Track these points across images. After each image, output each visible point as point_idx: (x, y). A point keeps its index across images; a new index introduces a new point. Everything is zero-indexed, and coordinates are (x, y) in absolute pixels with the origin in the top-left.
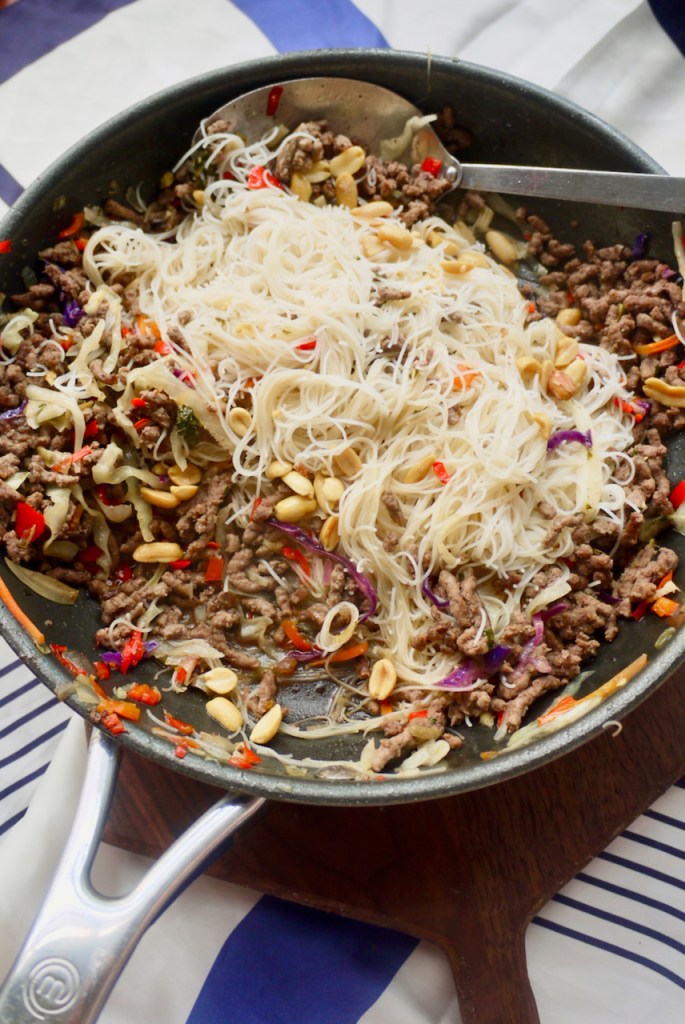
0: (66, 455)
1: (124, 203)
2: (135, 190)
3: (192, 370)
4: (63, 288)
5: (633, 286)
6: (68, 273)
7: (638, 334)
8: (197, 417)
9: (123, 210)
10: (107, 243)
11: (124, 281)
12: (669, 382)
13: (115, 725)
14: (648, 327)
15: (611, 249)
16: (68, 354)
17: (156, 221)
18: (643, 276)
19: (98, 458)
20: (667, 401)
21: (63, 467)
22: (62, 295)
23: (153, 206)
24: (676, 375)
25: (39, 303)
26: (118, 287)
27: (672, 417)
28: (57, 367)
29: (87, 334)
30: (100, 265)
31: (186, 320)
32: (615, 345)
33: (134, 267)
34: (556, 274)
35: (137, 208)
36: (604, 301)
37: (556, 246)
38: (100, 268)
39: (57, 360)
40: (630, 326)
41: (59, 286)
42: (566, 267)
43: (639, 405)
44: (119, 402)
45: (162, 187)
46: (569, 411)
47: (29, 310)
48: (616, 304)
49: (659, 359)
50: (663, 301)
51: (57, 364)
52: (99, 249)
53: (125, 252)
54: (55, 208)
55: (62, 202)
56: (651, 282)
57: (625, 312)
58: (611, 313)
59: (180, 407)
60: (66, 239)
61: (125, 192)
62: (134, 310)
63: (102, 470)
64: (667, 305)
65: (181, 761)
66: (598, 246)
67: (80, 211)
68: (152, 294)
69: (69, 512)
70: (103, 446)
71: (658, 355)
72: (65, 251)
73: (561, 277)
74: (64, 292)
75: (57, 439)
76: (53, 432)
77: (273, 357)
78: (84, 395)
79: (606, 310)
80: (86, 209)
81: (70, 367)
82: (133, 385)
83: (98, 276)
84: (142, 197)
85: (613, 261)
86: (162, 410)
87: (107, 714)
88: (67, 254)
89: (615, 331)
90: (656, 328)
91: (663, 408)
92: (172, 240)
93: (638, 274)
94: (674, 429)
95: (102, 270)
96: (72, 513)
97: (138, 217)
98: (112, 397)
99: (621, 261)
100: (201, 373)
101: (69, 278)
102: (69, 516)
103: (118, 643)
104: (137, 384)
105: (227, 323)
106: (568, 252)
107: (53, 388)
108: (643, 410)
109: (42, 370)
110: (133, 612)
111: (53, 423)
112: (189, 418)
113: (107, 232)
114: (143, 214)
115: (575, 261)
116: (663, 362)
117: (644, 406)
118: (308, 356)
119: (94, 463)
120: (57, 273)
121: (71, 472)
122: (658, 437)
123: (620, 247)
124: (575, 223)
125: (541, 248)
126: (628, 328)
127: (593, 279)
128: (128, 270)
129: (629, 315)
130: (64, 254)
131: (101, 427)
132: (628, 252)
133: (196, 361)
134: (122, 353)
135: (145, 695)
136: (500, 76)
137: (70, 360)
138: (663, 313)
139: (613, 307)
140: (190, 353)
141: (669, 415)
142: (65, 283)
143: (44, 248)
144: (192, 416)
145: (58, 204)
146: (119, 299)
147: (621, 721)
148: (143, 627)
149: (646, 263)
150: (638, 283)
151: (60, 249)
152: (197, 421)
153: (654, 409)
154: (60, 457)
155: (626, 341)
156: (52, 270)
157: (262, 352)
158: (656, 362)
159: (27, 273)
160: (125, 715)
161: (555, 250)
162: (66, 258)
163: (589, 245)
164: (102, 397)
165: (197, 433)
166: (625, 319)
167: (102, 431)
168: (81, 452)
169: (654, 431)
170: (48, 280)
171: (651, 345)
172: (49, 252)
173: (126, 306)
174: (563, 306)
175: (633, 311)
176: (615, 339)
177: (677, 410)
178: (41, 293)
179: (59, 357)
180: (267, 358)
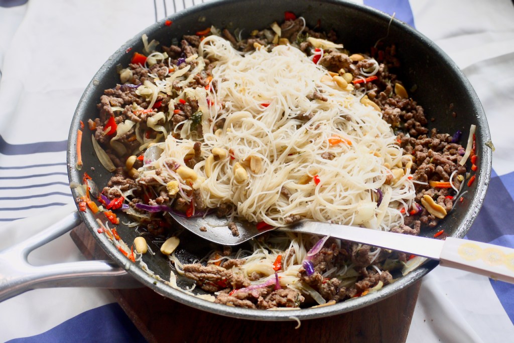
0: (142, 109)
1: (233, 34)
2: (240, 31)
3: (213, 101)
4: (185, 51)
5: (444, 154)
6: (191, 47)
7: (433, 175)
8: (202, 119)
9: (230, 35)
10: (213, 42)
11: (211, 60)
12: (437, 203)
13: (83, 207)
14: (439, 172)
15: (443, 135)
16: (169, 74)
17: (242, 47)
18: (450, 150)
19: (153, 115)
20: (431, 211)
21: (137, 112)
22: (183, 54)
23: (244, 41)
24: (442, 200)
25: (172, 53)
26: (207, 61)
27: (430, 220)
28: (161, 77)
29: (180, 69)
30: (205, 49)
31: (225, 80)
32: (419, 175)
33: (220, 57)
34: (412, 138)
35: (237, 38)
36: (424, 155)
37: (419, 126)
38: (205, 51)
40: (431, 169)
41: (184, 50)
42: (419, 137)
43: (417, 206)
44: (175, 99)
45: (251, 34)
47: (166, 53)
48: (430, 158)
49: (439, 191)
50: (453, 164)
51: (162, 75)
52: (208, 43)
53: (218, 48)
54: (199, 20)
55: (204, 19)
56: (452, 154)
57: (433, 163)
58: (426, 161)
59: (199, 110)
60: (197, 35)
61: (235, 29)
62: (208, 71)
63: (152, 121)
64: (454, 166)
65: (97, 234)
66: (438, 133)
67: (210, 27)
68: (219, 69)
69: (129, 131)
70: (157, 112)
71: (438, 189)
72: (195, 39)
73: (413, 140)
74: (184, 53)
75: (144, 104)
76: (144, 101)
77: (248, 105)
78: (164, 90)
79: (424, 158)
80: (212, 27)
81: (167, 79)
82: (185, 93)
83: (202, 53)
84: (241, 35)
85: (441, 141)
86: (190, 108)
87: (83, 201)
88: (195, 41)
89: (422, 168)
90: (444, 175)
91: (428, 214)
92: (243, 56)
93: (449, 149)
94: (429, 226)
95: (205, 52)
96: (131, 132)
97: (235, 42)
98: (174, 95)
99: (445, 142)
100: (216, 104)
101: (188, 48)
102: (128, 133)
104: (187, 94)
105: (238, 86)
106: (423, 131)
107: (154, 83)
108: (418, 210)
109: (156, 76)
111: (146, 97)
112: (198, 116)
113: (216, 39)
114: (237, 42)
115: (425, 136)
116: (439, 193)
117: (419, 208)
118: (263, 108)
119: (150, 116)
120: (185, 44)
121: (139, 116)
122: (420, 225)
123: (448, 135)
124: (433, 119)
125: (411, 126)
126: (429, 169)
127: (426, 145)
128: (215, 57)
129: (434, 165)
130: (194, 40)
131: (163, 105)
132: (451, 138)
133: (217, 98)
134: (190, 83)
135: (112, 216)
136: (421, 36)
137: (168, 76)
138: (451, 169)
139: (428, 158)
140: (216, 92)
141: (429, 218)
142: (186, 49)
143: (187, 35)
144: (201, 117)
145: (202, 19)
146: (204, 65)
149: (455, 145)
150: (448, 153)
151: (193, 37)
153: (424, 213)
154: (139, 108)
155: (425, 175)
156: (184, 42)
157: (244, 102)
158: (436, 192)
159: (175, 40)
160: (90, 207)
161: (417, 127)
162: (194, 42)
163: (434, 130)
164: (170, 93)
165: (197, 125)
166: (430, 165)
167: (160, 106)
168: (149, 110)
169: (419, 222)
170: (180, 45)
171: (437, 182)
172: (188, 36)
173: (206, 69)
174: (408, 153)
175: (437, 163)
176: (421, 172)
177: (433, 217)
178: (175, 49)
179: (165, 73)
180: (245, 104)
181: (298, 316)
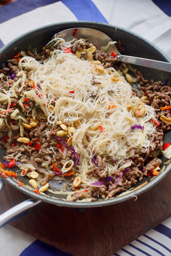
0: (5, 110)
1: (32, 52)
2: (35, 50)
3: (41, 94)
4: (12, 70)
5: (162, 92)
6: (14, 66)
7: (161, 104)
8: (40, 106)
9: (31, 54)
10: (25, 60)
11: (28, 71)
12: (167, 118)
13: (4, 175)
14: (164, 102)
15: (158, 82)
16: (10, 86)
17: (39, 58)
18: (165, 90)
19: (13, 112)
20: (166, 122)
21: (3, 113)
22: (11, 72)
23: (39, 54)
24: (169, 116)
25: (5, 72)
26: (26, 72)
27: (167, 127)
28: (7, 88)
29: (16, 81)
30: (22, 65)
31: (42, 82)
32: (154, 106)
33: (31, 68)
34: (142, 87)
35: (35, 54)
36: (153, 95)
37: (144, 80)
38: (22, 66)
39: (7, 86)
40: (159, 102)
41: (11, 69)
42: (145, 86)
43: (158, 122)
44: (21, 99)
45: (42, 50)
46: (139, 121)
47: (2, 74)
48: (156, 96)
49: (166, 112)
50: (169, 96)
52: (23, 62)
53: (30, 63)
54: (14, 50)
55: (16, 49)
56: (167, 92)
57: (158, 98)
58: (155, 98)
59: (36, 103)
60: (15, 58)
61: (33, 49)
62: (29, 78)
63: (13, 115)
64: (169, 97)
65: (19, 187)
66: (154, 81)
67: (20, 52)
68: (35, 75)
69: (2, 125)
70: (14, 109)
71: (166, 110)
72: (14, 61)
73: (143, 88)
74: (12, 71)
75: (3, 106)
76: (2, 104)
77: (63, 93)
78: (12, 96)
79: (154, 97)
80: (21, 51)
81: (10, 89)
82: (25, 95)
83: (22, 68)
84: (37, 52)
85: (158, 85)
86: (31, 102)
87: (3, 172)
88: (15, 62)
89: (155, 102)
90: (166, 103)
91: (165, 124)
92: (42, 63)
93: (163, 89)
94: (167, 130)
95: (23, 67)
96: (3, 125)
97: (34, 56)
98: (19, 98)
99: (160, 86)
100: (43, 95)
101: (14, 68)
102: (2, 126)
103: (9, 160)
104: (26, 95)
105: (52, 84)
106: (147, 82)
107: (5, 93)
108: (159, 123)
109: (3, 89)
110: (14, 154)
111: (3, 102)
112: (38, 105)
113: (25, 58)
114: (36, 56)
115: (148, 84)
116: (167, 112)
117: (160, 123)
118: (72, 94)
119: (11, 113)
120: (11, 65)
121: (5, 115)
122: (163, 132)
123: (160, 82)
124: (149, 75)
125: (140, 80)
126: (158, 102)
127: (152, 89)
128: (29, 68)
129: (159, 99)
130: (14, 62)
131: (15, 105)
132: (162, 83)
133: (43, 92)
134: (24, 88)
135: (13, 174)
136: (134, 34)
137: (10, 87)
138: (168, 100)
139: (155, 96)
140: (41, 90)
141: (166, 126)
142: (13, 69)
143: (9, 59)
144: (39, 105)
145: (15, 49)
146: (26, 75)
147: (137, 196)
148: (16, 158)
149: (166, 86)
150: (164, 91)
151: (13, 60)
152: (40, 107)
153: (163, 124)
154: (3, 110)
155: (157, 105)
156: (10, 65)
157: (60, 92)
158: (165, 112)
159: (3, 65)
160: (7, 174)
161: (143, 81)
162: (14, 63)
163: (152, 81)
164: (17, 97)
165: (39, 110)
166: (158, 100)
167: (15, 106)
168: (9, 110)
169: (162, 130)
170: (8, 67)
171: (164, 107)
172: (10, 60)
173: (27, 77)
174: (143, 95)
175: (160, 98)
176: (155, 104)
177: (168, 125)
178: (6, 70)
180: (61, 94)
181: (135, 195)
